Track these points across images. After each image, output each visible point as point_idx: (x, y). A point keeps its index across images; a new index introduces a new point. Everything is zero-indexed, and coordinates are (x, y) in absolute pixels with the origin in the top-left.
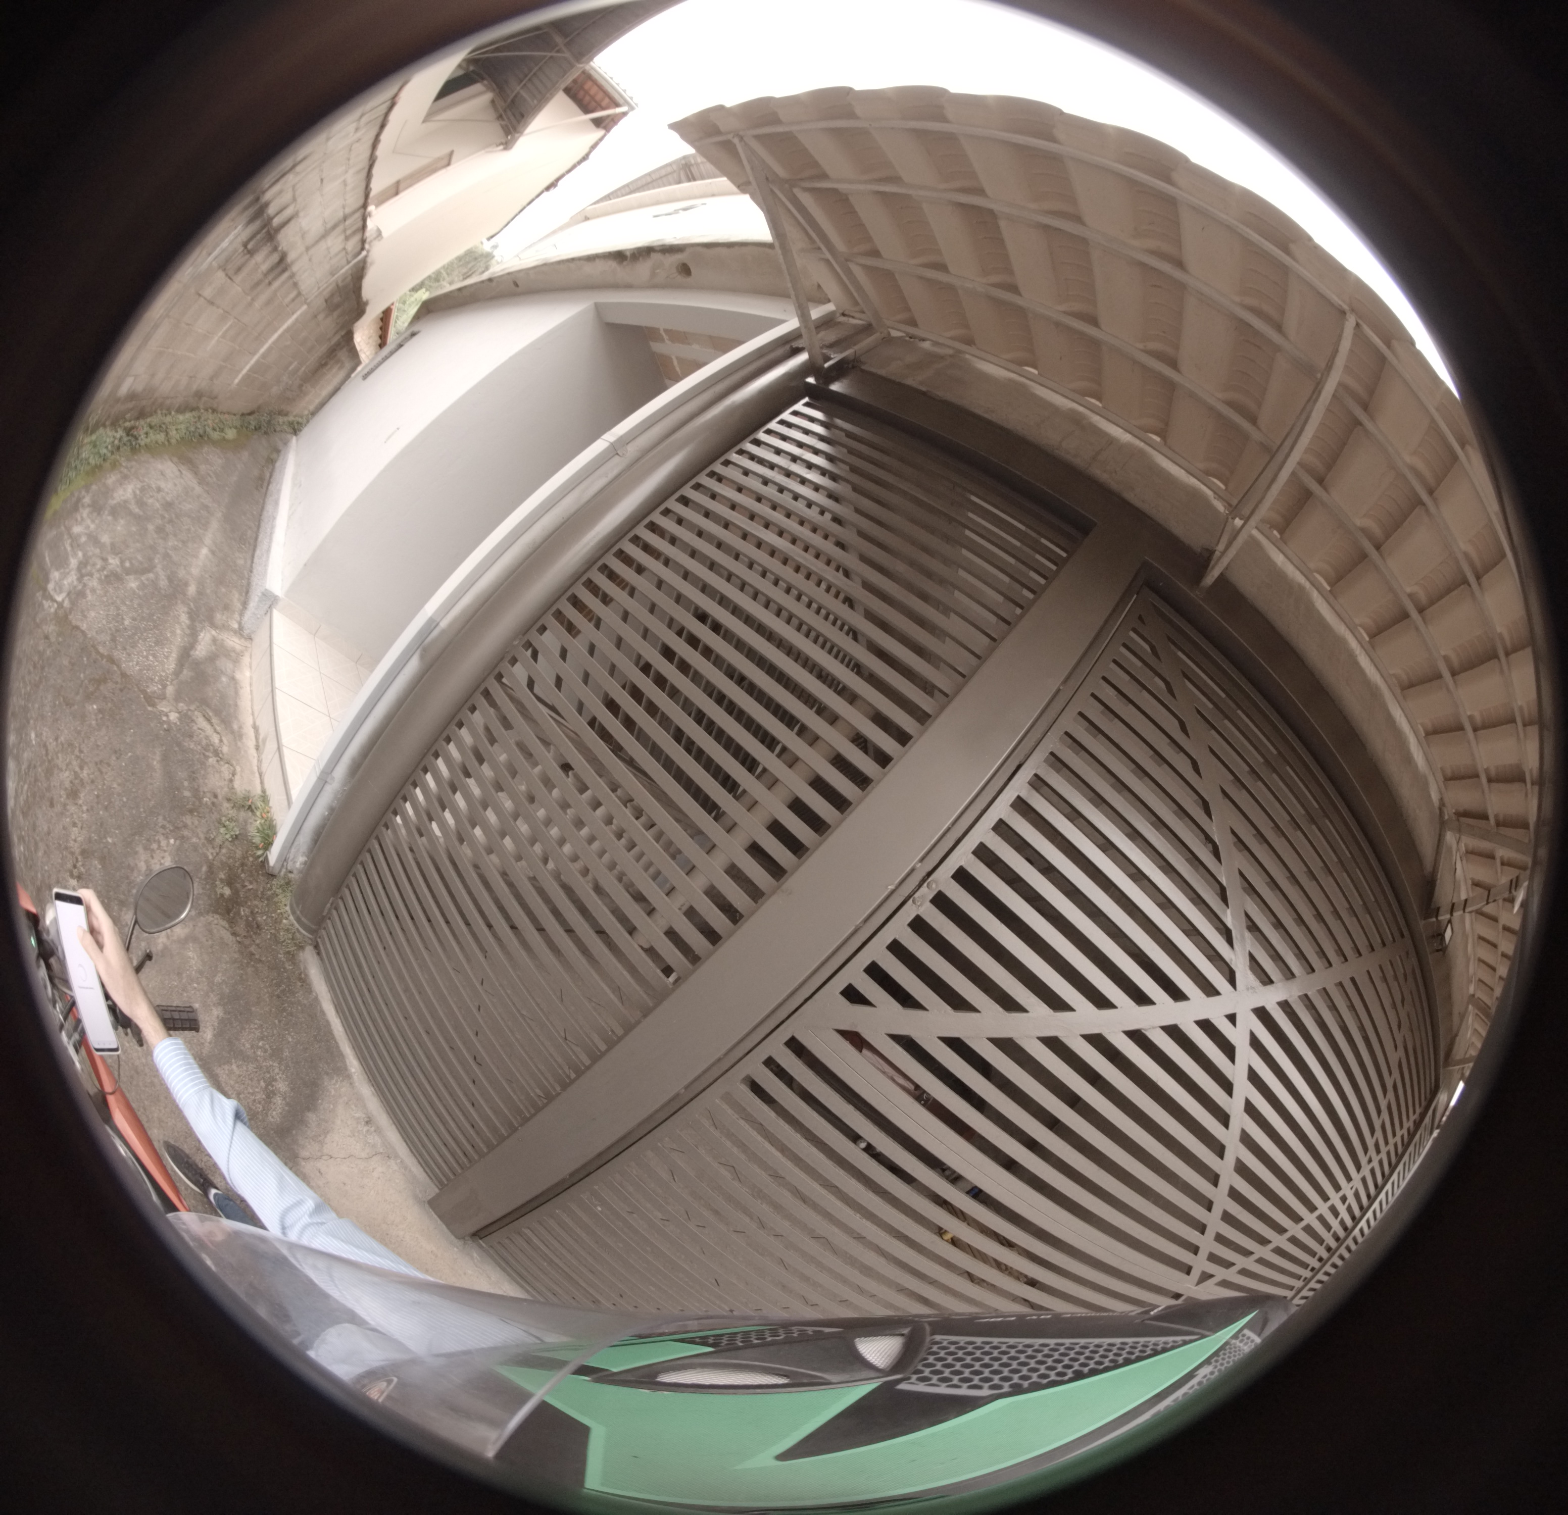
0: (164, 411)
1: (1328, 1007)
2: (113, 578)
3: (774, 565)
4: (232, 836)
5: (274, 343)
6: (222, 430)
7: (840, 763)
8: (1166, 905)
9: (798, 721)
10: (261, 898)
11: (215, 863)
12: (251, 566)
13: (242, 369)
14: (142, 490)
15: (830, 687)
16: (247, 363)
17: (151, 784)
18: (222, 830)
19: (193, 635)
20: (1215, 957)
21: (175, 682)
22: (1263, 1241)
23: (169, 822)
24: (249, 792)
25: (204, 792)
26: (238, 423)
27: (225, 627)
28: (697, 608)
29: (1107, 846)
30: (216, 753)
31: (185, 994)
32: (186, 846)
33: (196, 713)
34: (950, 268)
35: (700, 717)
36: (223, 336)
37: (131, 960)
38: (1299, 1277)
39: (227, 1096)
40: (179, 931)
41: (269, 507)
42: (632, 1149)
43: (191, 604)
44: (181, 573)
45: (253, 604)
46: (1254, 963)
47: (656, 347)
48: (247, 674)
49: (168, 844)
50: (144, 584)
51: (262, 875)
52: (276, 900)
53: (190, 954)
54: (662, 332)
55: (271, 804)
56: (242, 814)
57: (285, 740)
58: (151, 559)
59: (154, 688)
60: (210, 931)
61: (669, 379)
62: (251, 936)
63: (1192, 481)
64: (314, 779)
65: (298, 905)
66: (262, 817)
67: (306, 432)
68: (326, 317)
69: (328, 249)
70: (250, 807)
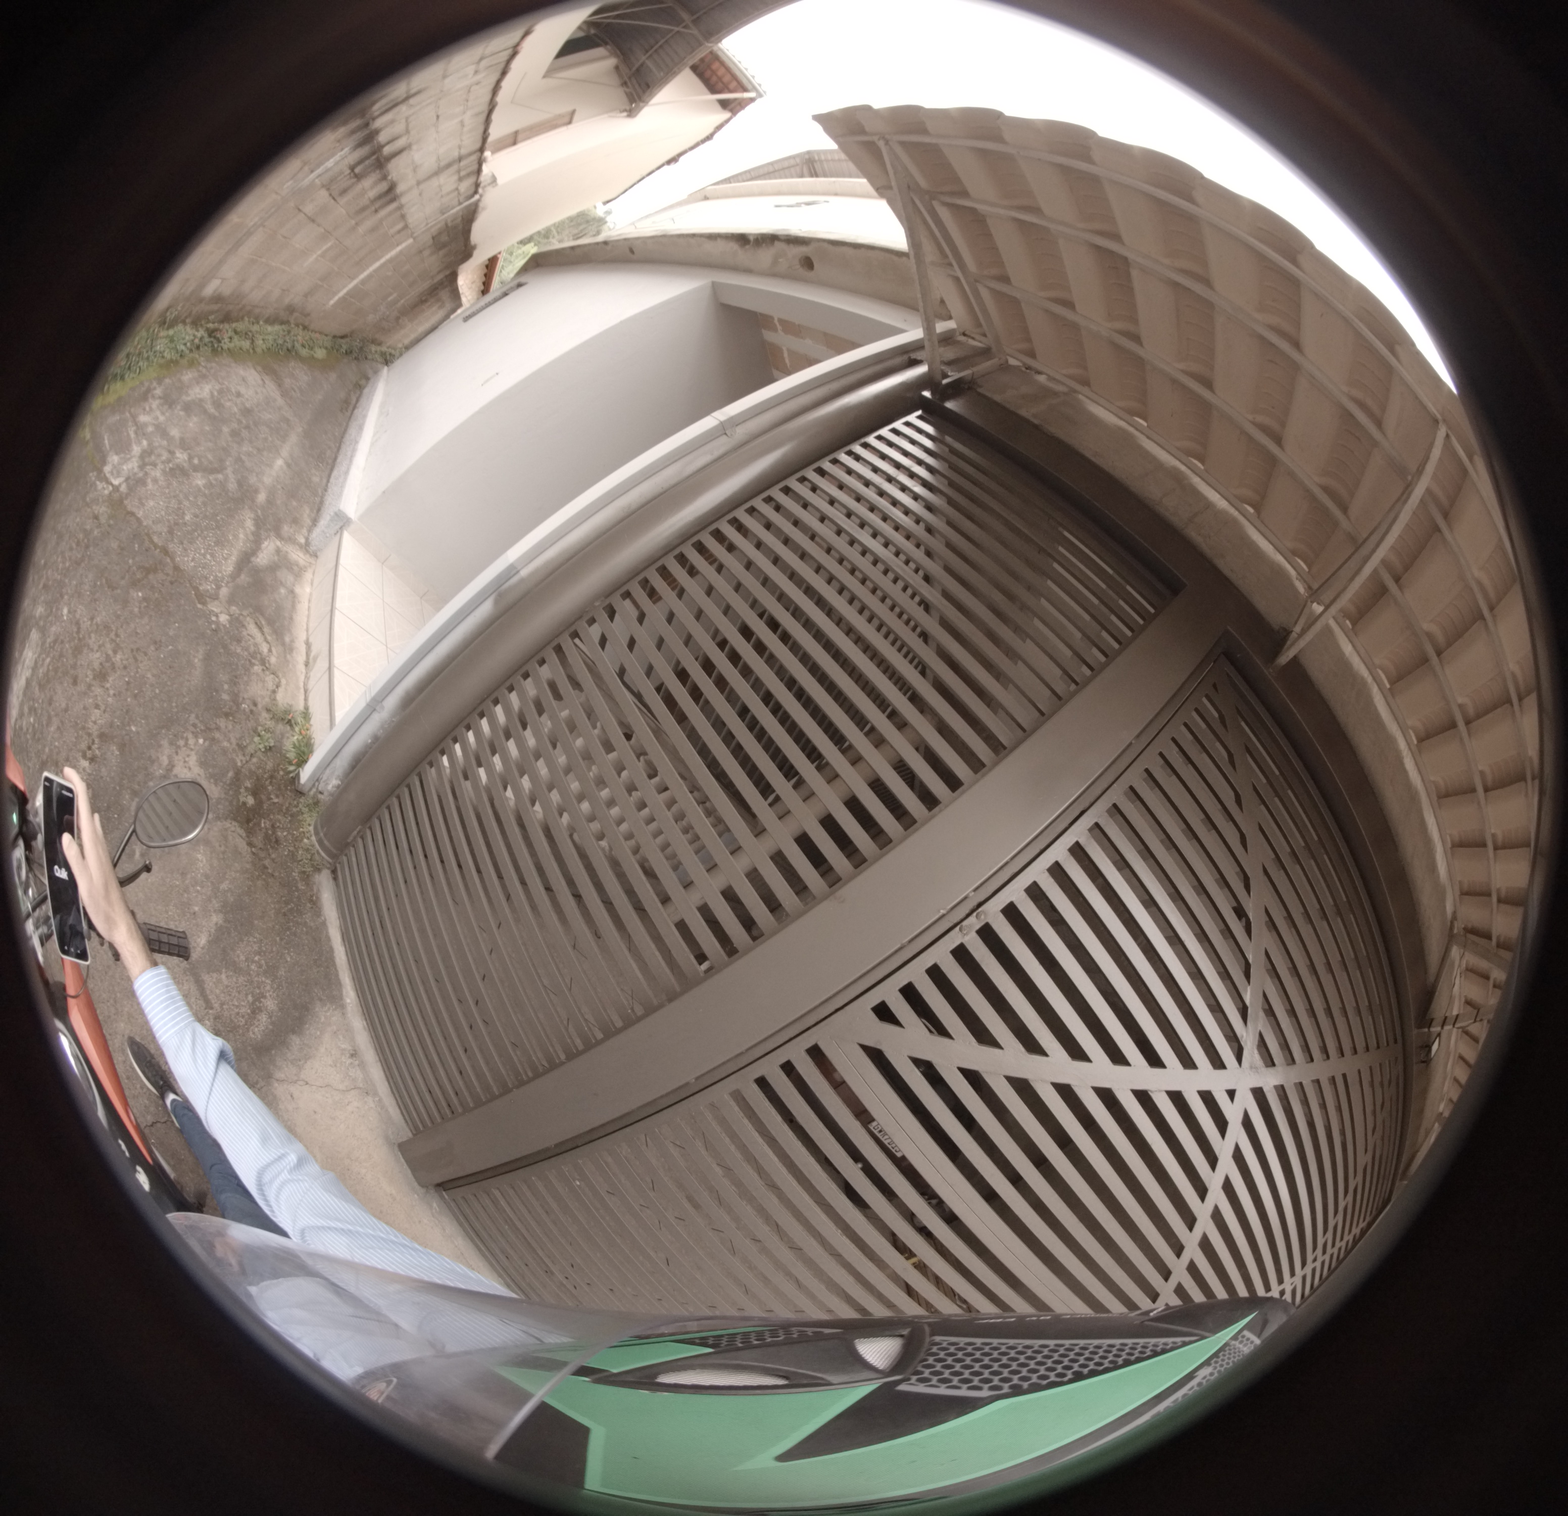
0: (252, 319)
2: (178, 472)
4: (265, 747)
5: (375, 271)
6: (311, 348)
10: (285, 814)
11: (243, 770)
12: (327, 485)
13: (339, 291)
14: (221, 392)
16: (344, 287)
17: (189, 681)
18: (256, 739)
19: (257, 541)
21: (230, 585)
23: (201, 722)
24: (291, 706)
25: (244, 698)
26: (328, 344)
27: (291, 540)
29: (1149, 901)
30: (263, 662)
32: (215, 748)
33: (248, 619)
34: (1077, 306)
36: (323, 255)
41: (352, 431)
42: (627, 1130)
43: (259, 512)
44: (253, 480)
45: (323, 522)
46: (1262, 1044)
47: (769, 336)
48: (308, 590)
49: (196, 743)
50: (211, 483)
51: (291, 791)
52: (300, 818)
53: (199, 856)
54: (776, 321)
55: (312, 722)
56: (280, 727)
57: (337, 661)
58: (222, 461)
59: (208, 587)
60: (225, 838)
61: (777, 369)
62: (267, 850)
63: (1279, 558)
64: (363, 705)
65: (322, 827)
66: (301, 733)
67: (398, 364)
69: (440, 187)
70: (289, 721)
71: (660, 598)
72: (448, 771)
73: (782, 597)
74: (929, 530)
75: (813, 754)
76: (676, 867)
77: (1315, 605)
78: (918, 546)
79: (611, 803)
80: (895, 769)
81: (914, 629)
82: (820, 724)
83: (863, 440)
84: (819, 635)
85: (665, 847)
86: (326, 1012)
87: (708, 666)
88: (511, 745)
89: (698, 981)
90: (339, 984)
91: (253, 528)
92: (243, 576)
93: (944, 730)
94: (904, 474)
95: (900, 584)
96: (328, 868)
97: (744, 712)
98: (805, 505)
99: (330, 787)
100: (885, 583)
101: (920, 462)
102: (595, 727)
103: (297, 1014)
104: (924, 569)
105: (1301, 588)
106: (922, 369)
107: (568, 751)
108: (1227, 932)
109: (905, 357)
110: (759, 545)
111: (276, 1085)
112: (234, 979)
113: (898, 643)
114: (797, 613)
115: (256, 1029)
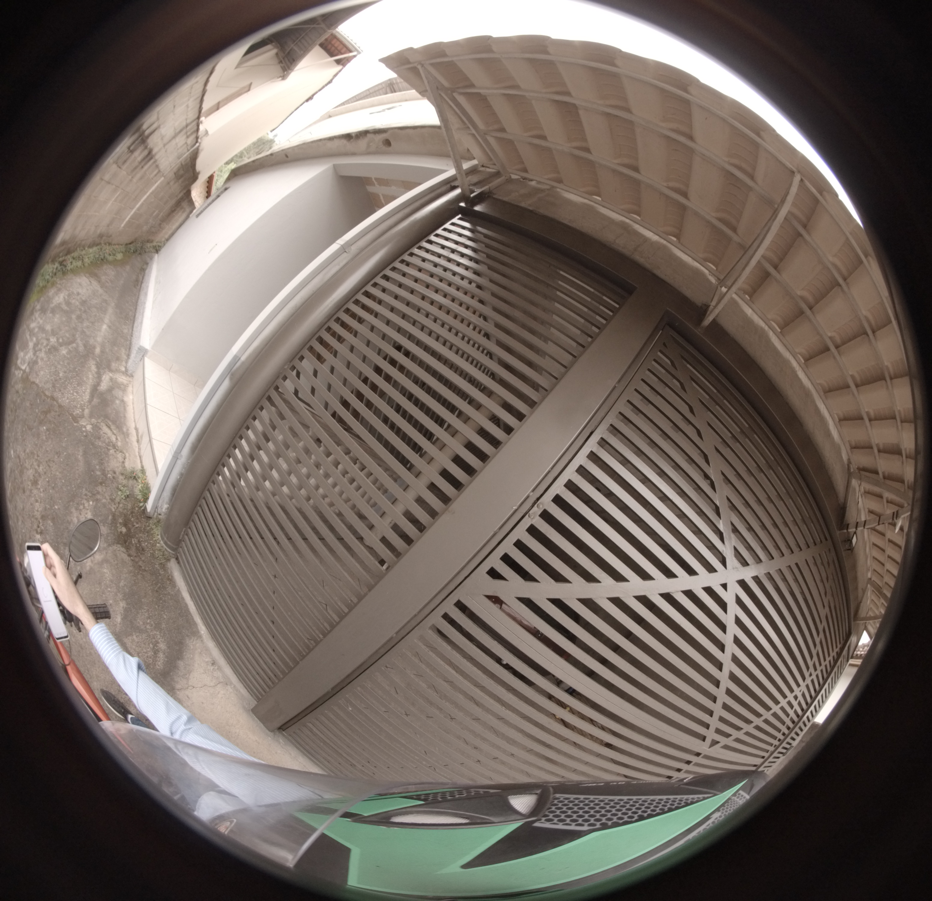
1: (782, 579)
2: (53, 350)
3: (441, 315)
4: (125, 496)
5: (144, 201)
6: (114, 255)
7: (483, 433)
8: (682, 516)
9: (457, 409)
10: (143, 532)
11: (116, 513)
12: (132, 333)
13: (126, 218)
15: (476, 387)
16: (129, 214)
17: (78, 470)
18: (119, 493)
19: (99, 377)
20: (712, 547)
21: (89, 407)
22: (748, 721)
23: (89, 491)
24: (134, 468)
26: (123, 250)
27: (118, 371)
28: (395, 342)
29: (645, 480)
30: (114, 447)
31: (104, 596)
32: (99, 505)
33: (102, 424)
34: (548, 138)
35: (398, 409)
36: (115, 201)
37: (72, 578)
38: (771, 745)
39: (132, 655)
40: (98, 557)
41: (142, 297)
43: (98, 359)
44: (91, 341)
45: (133, 356)
46: (738, 554)
47: (370, 189)
48: (131, 397)
49: (89, 505)
50: (70, 350)
51: (143, 518)
52: (152, 532)
53: (105, 570)
54: (373, 180)
55: (147, 474)
56: (131, 482)
57: (153, 435)
58: (74, 336)
59: (78, 412)
62: (139, 556)
63: (696, 264)
64: (170, 457)
65: (165, 534)
66: (142, 483)
67: (163, 251)
68: (175, 183)
69: (176, 144)
70: (135, 477)
74: (478, 286)
76: (373, 505)
77: (722, 287)
78: (473, 297)
79: (327, 476)
86: (192, 642)
88: (262, 453)
89: (382, 576)
90: (195, 624)
91: (96, 370)
96: (173, 557)
99: (164, 510)
101: (466, 246)
103: (177, 648)
105: (713, 280)
107: (295, 450)
111: (178, 693)
112: (140, 637)
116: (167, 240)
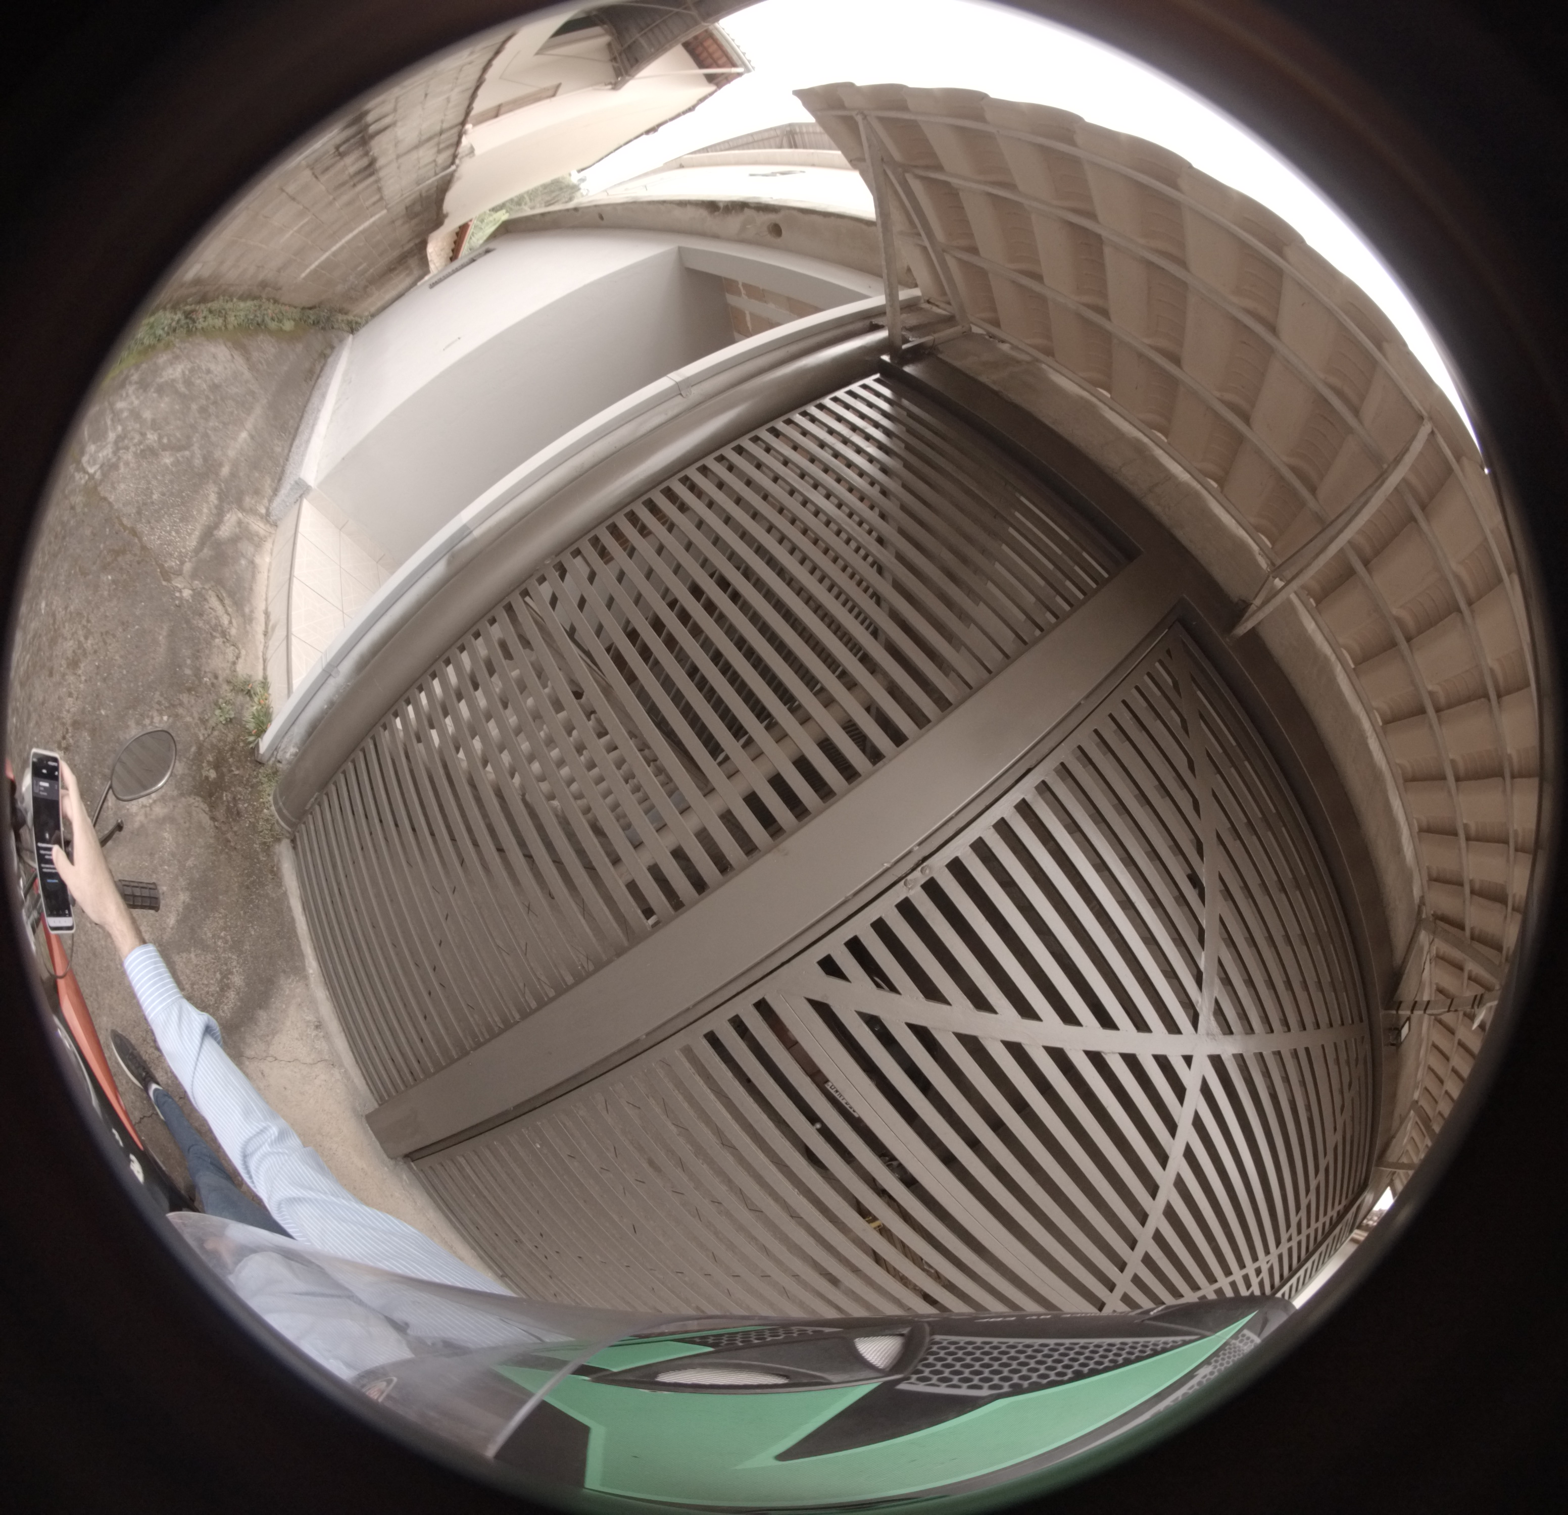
0: (226, 298)
2: (148, 453)
4: (226, 719)
5: (349, 242)
6: (280, 321)
10: (245, 785)
11: (205, 744)
12: (288, 455)
13: (310, 264)
14: (192, 370)
16: (316, 260)
17: (154, 659)
18: (218, 712)
19: (220, 514)
23: (165, 698)
24: (250, 676)
25: (205, 672)
26: (297, 316)
27: (253, 511)
30: (224, 634)
31: (155, 872)
32: (178, 724)
33: (210, 592)
34: (1046, 279)
36: (299, 231)
40: (158, 810)
41: (315, 400)
42: (583, 1089)
43: (223, 485)
44: (217, 454)
45: (284, 491)
46: (1219, 1012)
47: (732, 299)
48: (267, 559)
49: (161, 721)
50: (178, 461)
51: (251, 762)
52: (260, 788)
53: (166, 835)
54: (740, 286)
55: (270, 691)
56: (240, 698)
57: (294, 629)
58: (189, 438)
59: (172, 563)
60: (190, 814)
61: (739, 332)
62: (230, 823)
63: (1241, 533)
64: (319, 670)
65: (281, 796)
66: (260, 703)
67: (363, 332)
68: (404, 224)
69: (418, 159)
70: (249, 691)
71: (612, 559)
72: (401, 734)
73: (732, 556)
74: (884, 492)
75: (762, 713)
76: (627, 827)
77: (1277, 581)
78: (872, 508)
79: (561, 763)
80: (844, 728)
81: (866, 590)
82: (769, 684)
83: (818, 402)
84: (769, 595)
85: (615, 807)
86: (290, 984)
87: (658, 625)
88: (463, 706)
89: (643, 936)
90: (301, 955)
91: (216, 502)
92: (205, 550)
93: (894, 691)
94: (859, 435)
95: (853, 545)
96: (287, 838)
97: (693, 672)
98: (759, 466)
99: (288, 756)
100: (837, 544)
101: (877, 425)
102: (545, 686)
103: (263, 988)
104: (877, 531)
105: (1263, 563)
106: (882, 334)
107: (518, 712)
108: (1181, 899)
109: (867, 322)
110: (711, 504)
111: (247, 1063)
112: (203, 958)
113: (850, 604)
114: (748, 573)
115: (226, 1007)
116: (373, 316)
